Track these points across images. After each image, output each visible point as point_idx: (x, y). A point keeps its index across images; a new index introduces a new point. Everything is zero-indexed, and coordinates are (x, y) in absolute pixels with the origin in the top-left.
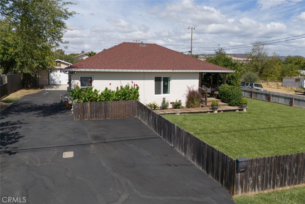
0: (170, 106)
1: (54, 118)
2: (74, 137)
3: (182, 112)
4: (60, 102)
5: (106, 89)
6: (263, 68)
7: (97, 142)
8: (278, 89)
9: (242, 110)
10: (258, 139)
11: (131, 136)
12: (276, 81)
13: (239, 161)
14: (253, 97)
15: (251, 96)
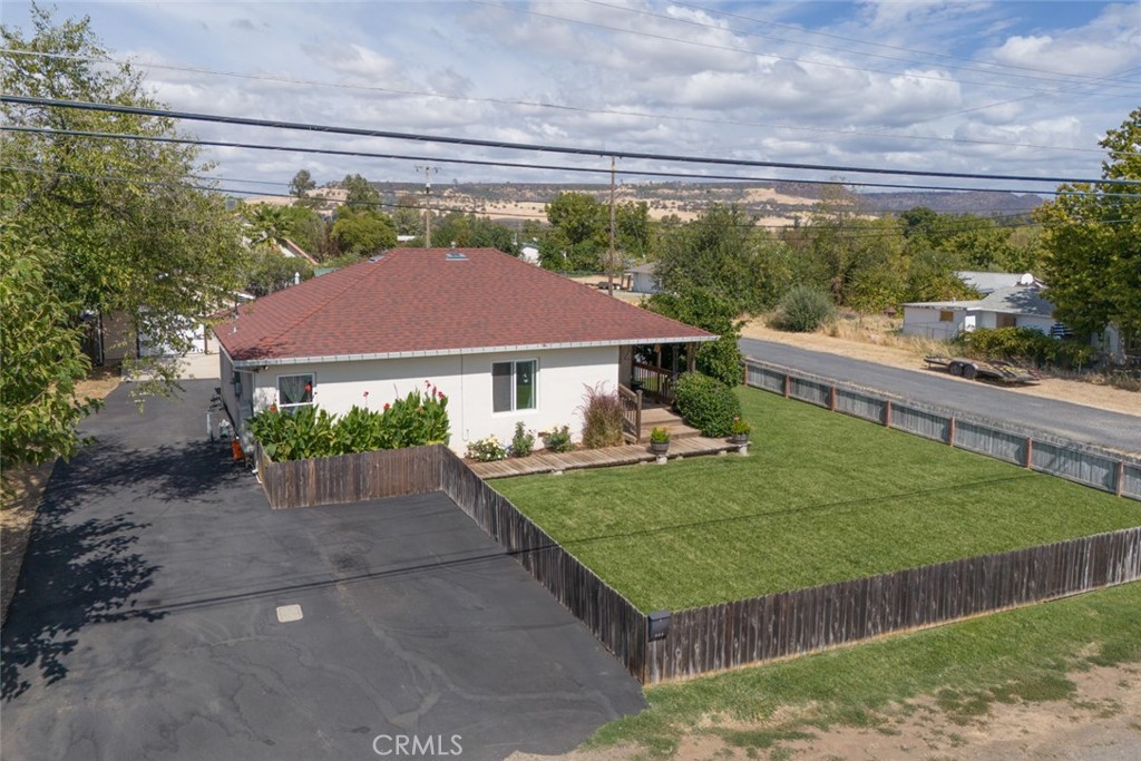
0: (538, 444)
1: (214, 502)
2: (288, 564)
3: (570, 466)
4: (206, 439)
5: (355, 410)
6: (853, 266)
7: (350, 575)
8: (884, 348)
9: (736, 450)
10: (744, 546)
11: (431, 554)
12: (892, 310)
13: (653, 618)
14: (789, 394)
15: (783, 387)
